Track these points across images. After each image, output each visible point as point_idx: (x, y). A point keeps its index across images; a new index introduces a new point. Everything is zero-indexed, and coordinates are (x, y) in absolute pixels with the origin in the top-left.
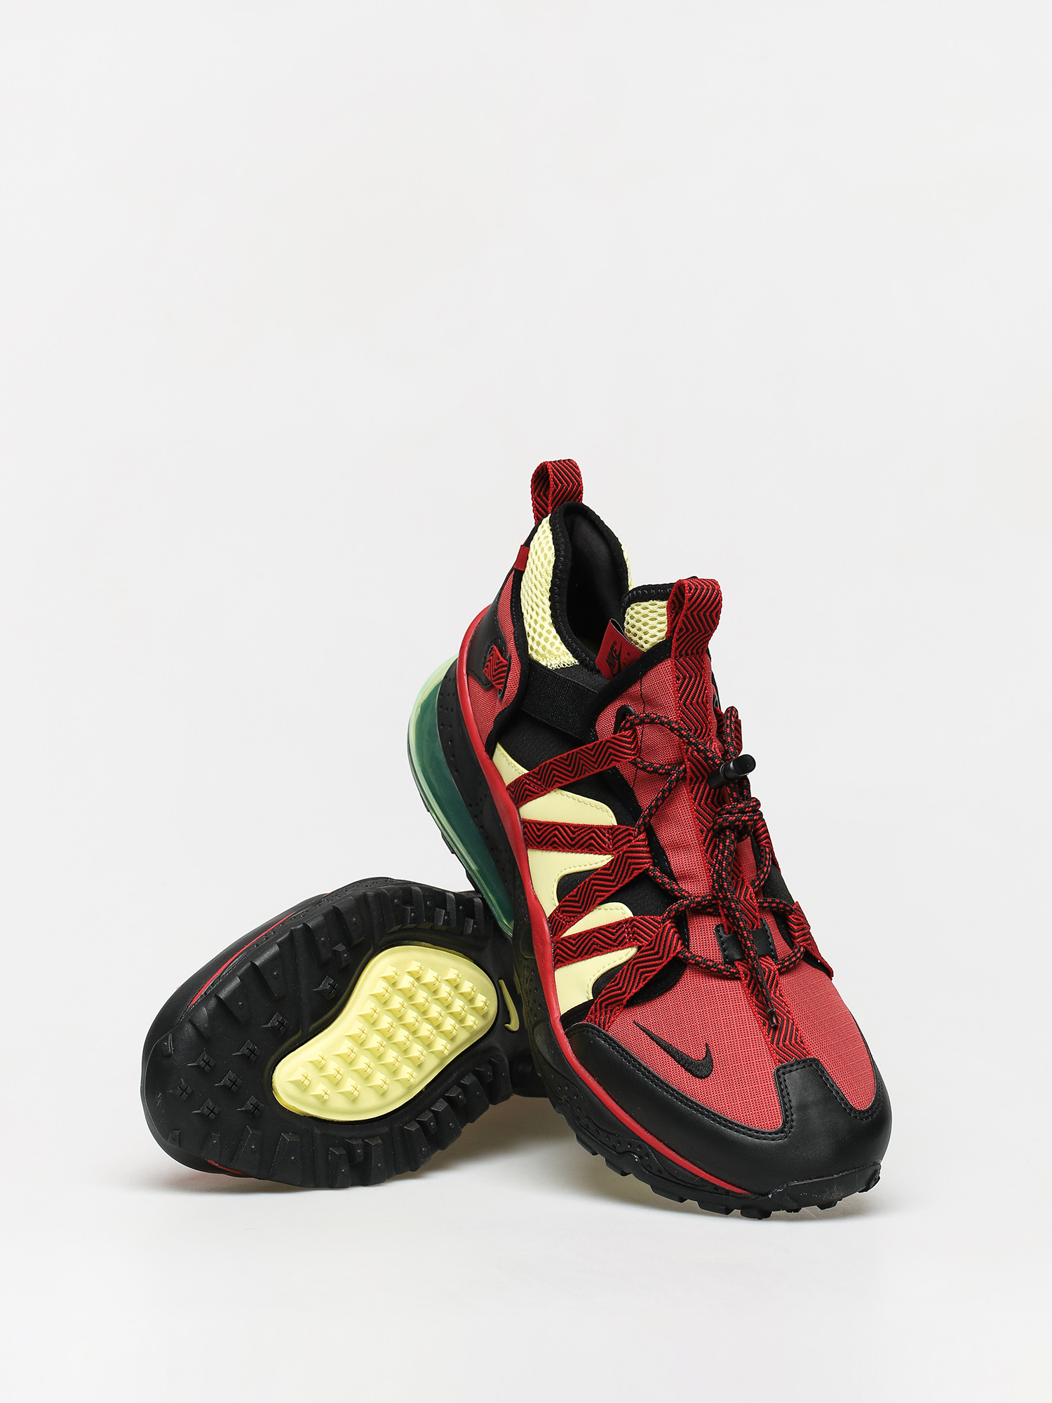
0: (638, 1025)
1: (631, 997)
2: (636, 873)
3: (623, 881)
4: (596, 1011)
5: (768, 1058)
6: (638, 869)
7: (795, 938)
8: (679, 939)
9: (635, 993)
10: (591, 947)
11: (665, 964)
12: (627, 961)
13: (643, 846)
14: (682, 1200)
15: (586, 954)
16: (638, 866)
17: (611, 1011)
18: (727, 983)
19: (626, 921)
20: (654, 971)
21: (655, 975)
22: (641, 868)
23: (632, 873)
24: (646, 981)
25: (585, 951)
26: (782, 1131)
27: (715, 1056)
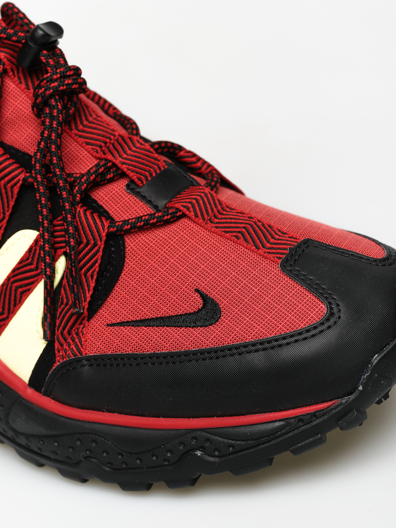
0: (113, 325)
1: (90, 303)
2: (16, 190)
3: (8, 207)
4: (62, 345)
5: (265, 263)
6: (15, 184)
7: (200, 168)
8: (100, 217)
9: (92, 296)
10: (15, 294)
11: (102, 246)
12: (63, 275)
13: (10, 165)
14: (270, 462)
15: (15, 305)
16: (16, 180)
17: (77, 334)
18: (174, 227)
19: (36, 241)
20: (96, 262)
21: (100, 265)
22: (18, 182)
23: (12, 192)
24: (95, 277)
25: (12, 302)
26: (332, 314)
27: (213, 294)
